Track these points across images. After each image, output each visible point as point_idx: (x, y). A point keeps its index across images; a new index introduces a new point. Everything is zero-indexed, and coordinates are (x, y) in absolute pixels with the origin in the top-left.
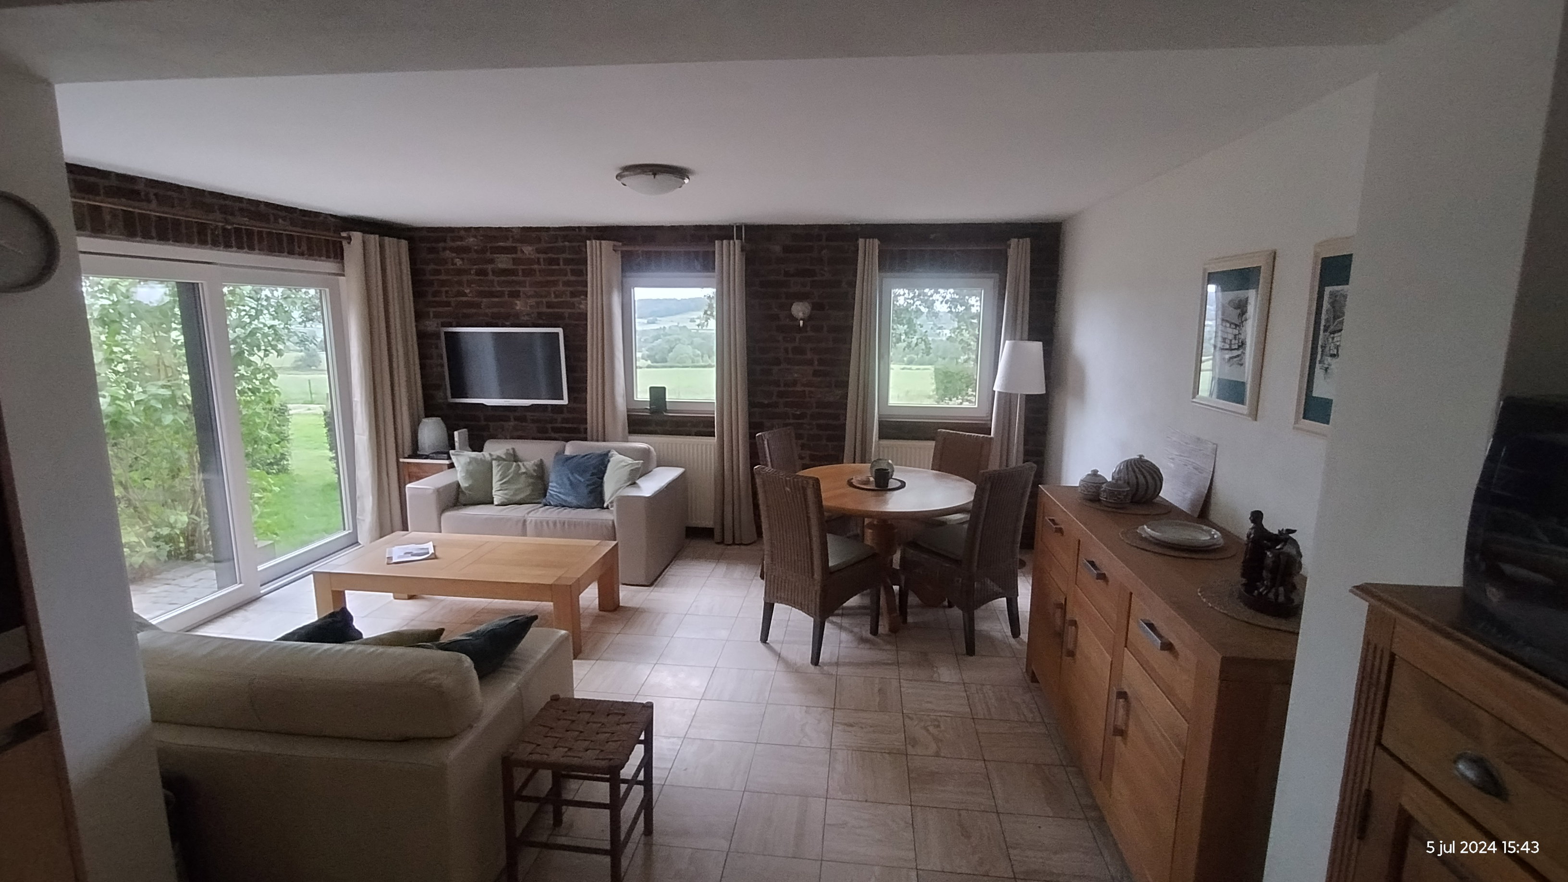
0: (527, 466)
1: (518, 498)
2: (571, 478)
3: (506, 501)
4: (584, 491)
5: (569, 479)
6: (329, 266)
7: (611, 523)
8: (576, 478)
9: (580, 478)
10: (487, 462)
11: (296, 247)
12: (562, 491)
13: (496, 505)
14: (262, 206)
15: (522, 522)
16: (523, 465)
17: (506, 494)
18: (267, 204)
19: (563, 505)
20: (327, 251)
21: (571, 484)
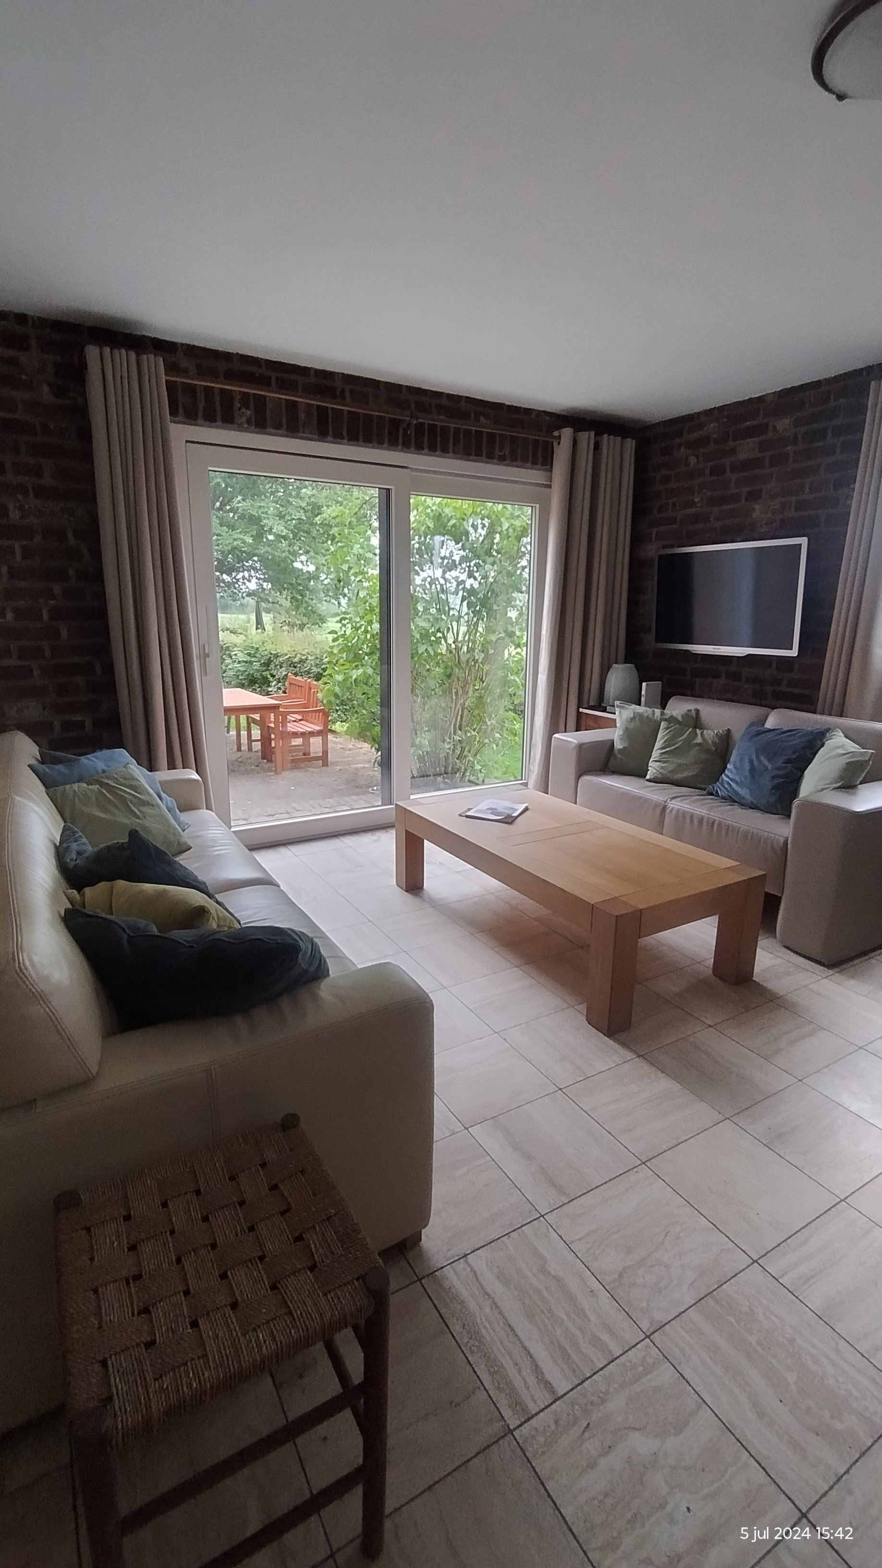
0: (706, 736)
1: (679, 776)
2: (755, 763)
3: (660, 776)
4: (767, 782)
5: (751, 762)
6: (534, 475)
7: (782, 840)
8: (760, 762)
9: (767, 763)
10: (656, 721)
11: (497, 449)
12: (737, 778)
13: (648, 780)
14: (463, 403)
15: (661, 807)
16: (702, 734)
17: (662, 768)
18: (469, 399)
19: (732, 799)
20: (535, 456)
21: (752, 769)
